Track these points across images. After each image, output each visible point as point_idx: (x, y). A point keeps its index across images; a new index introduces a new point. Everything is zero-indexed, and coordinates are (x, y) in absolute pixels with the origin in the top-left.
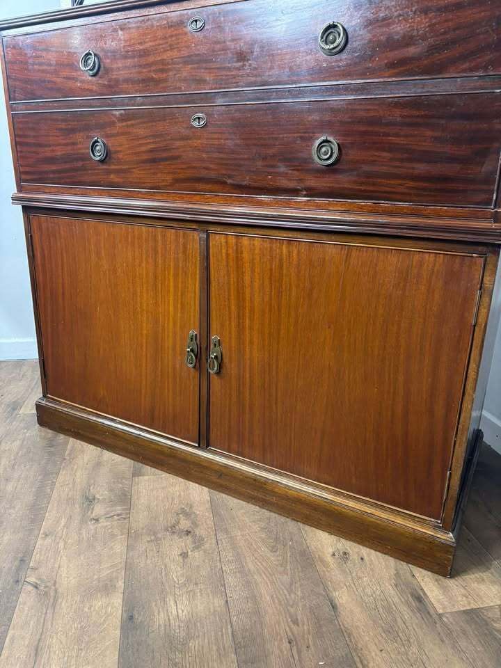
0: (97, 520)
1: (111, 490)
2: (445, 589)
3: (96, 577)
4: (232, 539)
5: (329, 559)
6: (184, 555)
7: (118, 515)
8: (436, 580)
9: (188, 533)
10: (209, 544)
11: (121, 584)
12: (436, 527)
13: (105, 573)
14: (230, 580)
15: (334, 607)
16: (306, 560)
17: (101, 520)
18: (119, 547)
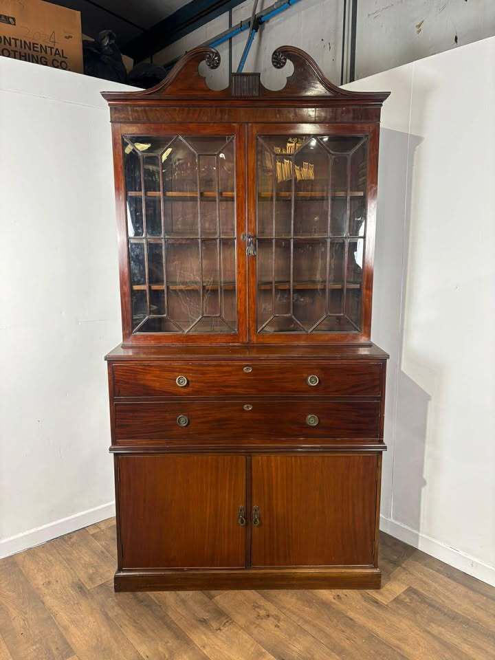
0: (219, 629)
1: (208, 611)
2: (381, 594)
3: (250, 653)
4: (289, 609)
5: (333, 601)
6: (277, 626)
7: (227, 622)
8: (377, 592)
9: (268, 616)
10: (282, 617)
11: (264, 650)
12: (371, 568)
13: (252, 649)
14: (306, 627)
15: (351, 619)
16: (325, 605)
17: (222, 628)
18: (246, 637)
